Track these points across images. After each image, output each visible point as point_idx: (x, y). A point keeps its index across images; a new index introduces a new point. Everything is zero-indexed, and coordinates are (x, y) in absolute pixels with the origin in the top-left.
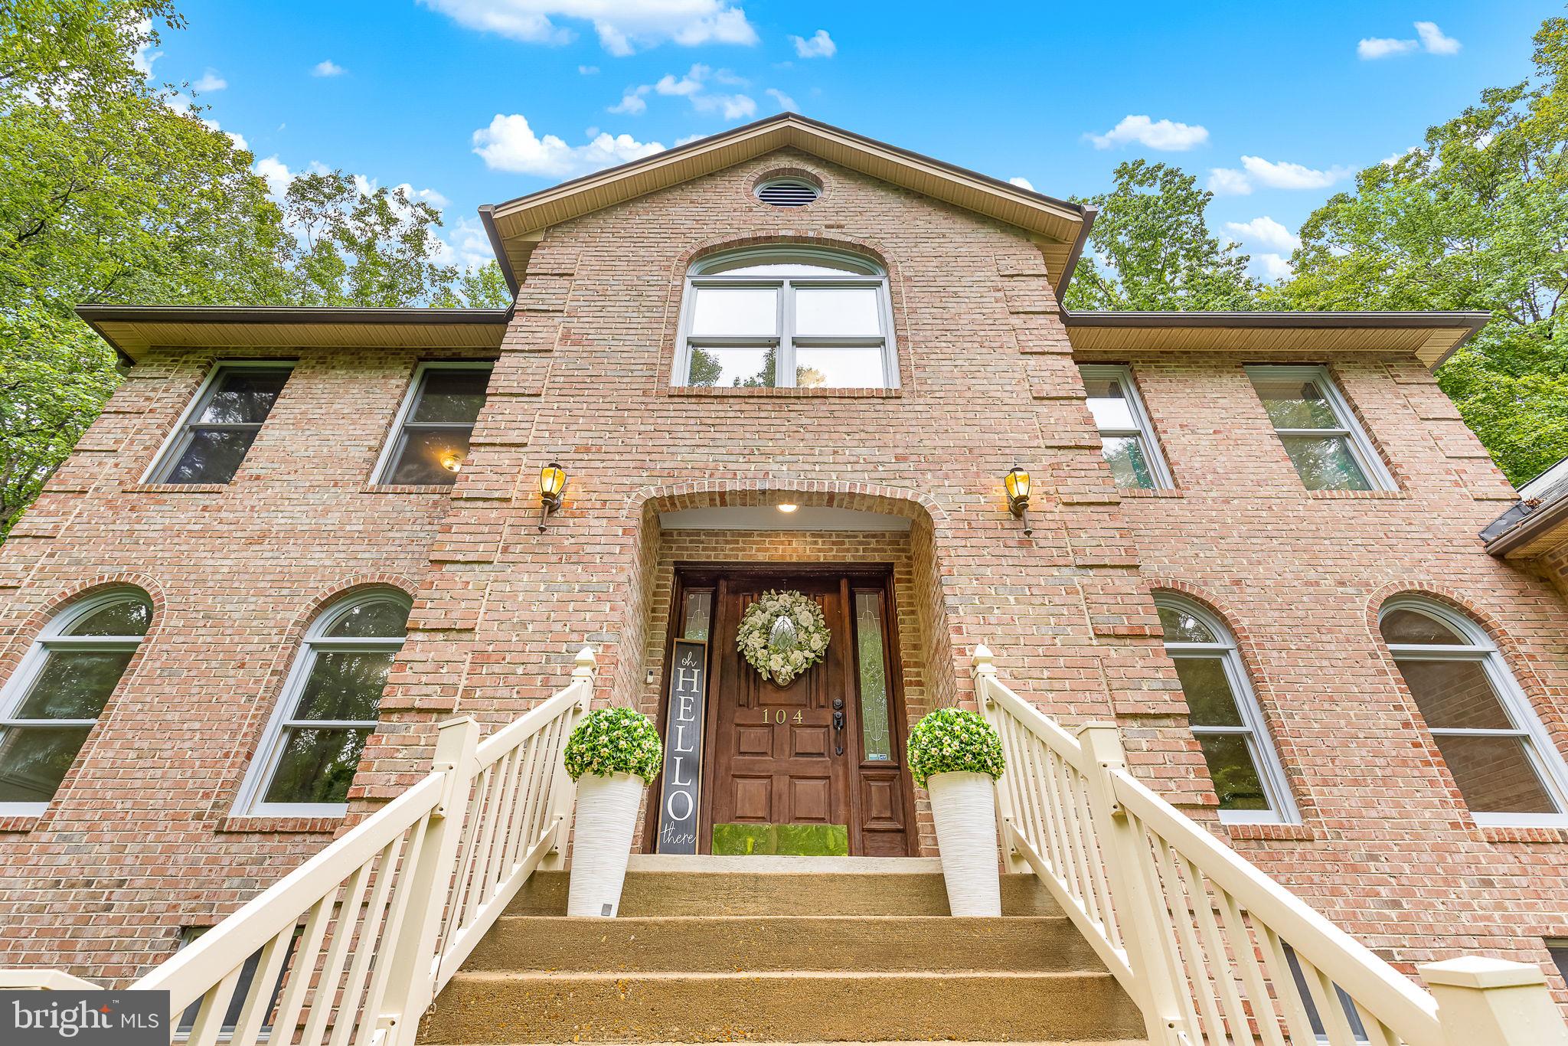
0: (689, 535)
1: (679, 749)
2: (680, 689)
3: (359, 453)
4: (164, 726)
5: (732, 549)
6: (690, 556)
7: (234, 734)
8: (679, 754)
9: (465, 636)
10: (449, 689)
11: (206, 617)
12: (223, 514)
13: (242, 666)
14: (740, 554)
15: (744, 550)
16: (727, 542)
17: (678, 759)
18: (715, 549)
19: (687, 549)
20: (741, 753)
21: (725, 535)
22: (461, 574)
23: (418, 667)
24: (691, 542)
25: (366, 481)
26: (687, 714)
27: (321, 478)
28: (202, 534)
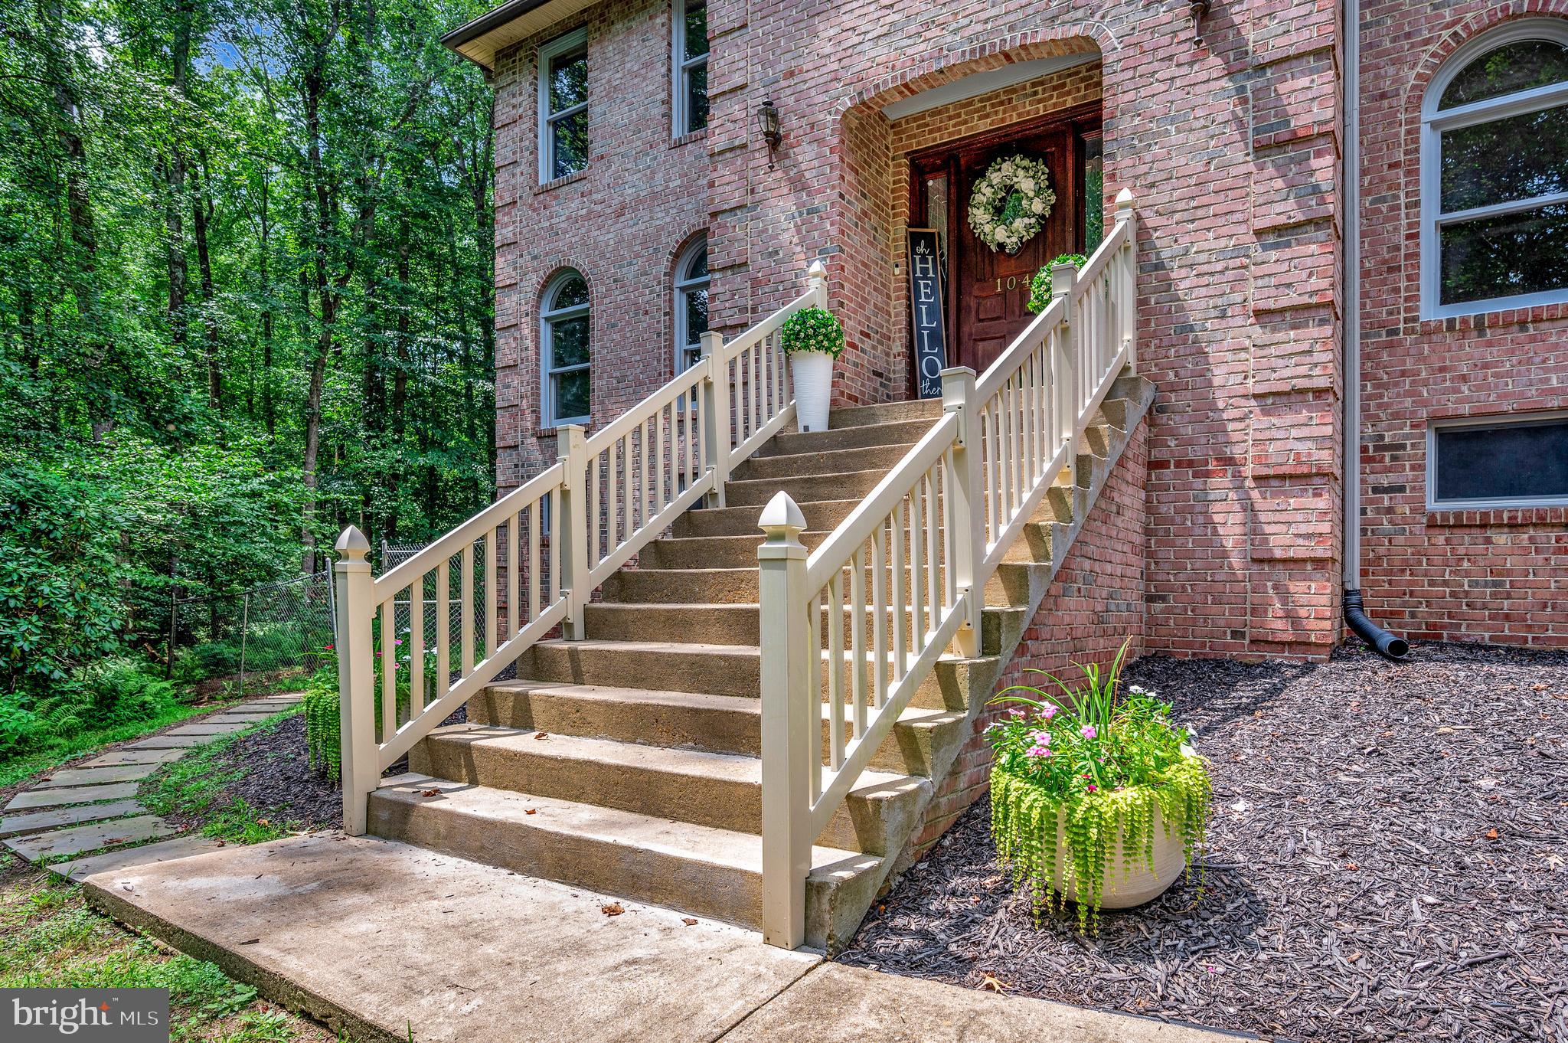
0: (915, 120)
1: (925, 324)
2: (919, 274)
3: (657, 111)
4: (623, 361)
5: (954, 126)
6: (918, 143)
7: (659, 361)
8: (925, 328)
9: (743, 269)
10: (743, 310)
11: (615, 281)
12: (595, 196)
13: (646, 313)
14: (963, 128)
15: (966, 122)
16: (950, 118)
17: (925, 332)
18: (939, 129)
19: (915, 136)
20: (981, 321)
21: (947, 110)
22: (729, 220)
23: (722, 297)
24: (919, 127)
25: (670, 135)
26: (927, 296)
27: (640, 143)
28: (587, 217)
